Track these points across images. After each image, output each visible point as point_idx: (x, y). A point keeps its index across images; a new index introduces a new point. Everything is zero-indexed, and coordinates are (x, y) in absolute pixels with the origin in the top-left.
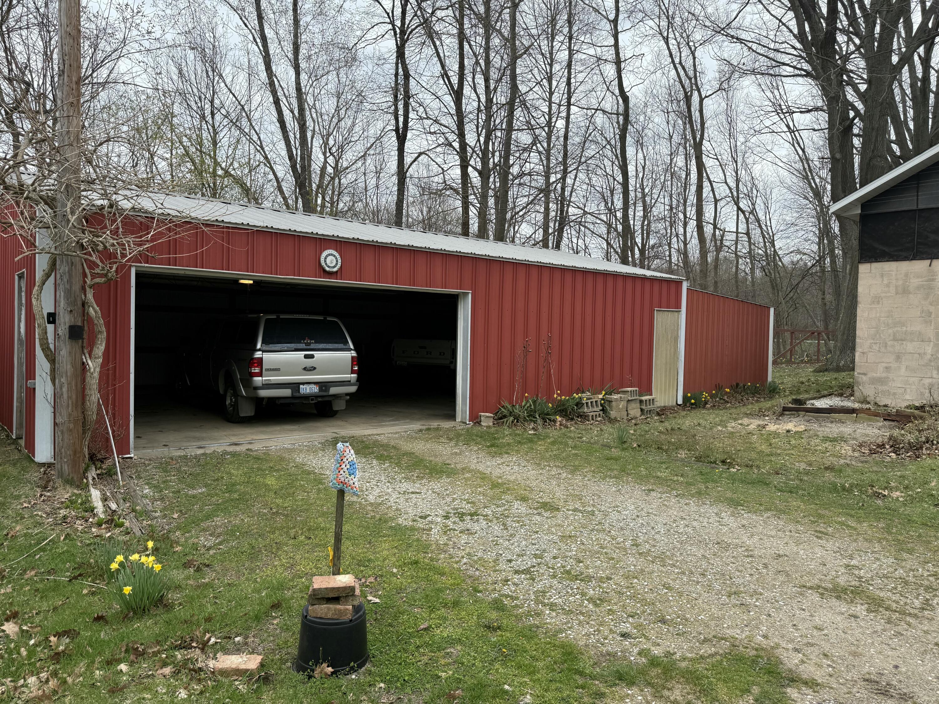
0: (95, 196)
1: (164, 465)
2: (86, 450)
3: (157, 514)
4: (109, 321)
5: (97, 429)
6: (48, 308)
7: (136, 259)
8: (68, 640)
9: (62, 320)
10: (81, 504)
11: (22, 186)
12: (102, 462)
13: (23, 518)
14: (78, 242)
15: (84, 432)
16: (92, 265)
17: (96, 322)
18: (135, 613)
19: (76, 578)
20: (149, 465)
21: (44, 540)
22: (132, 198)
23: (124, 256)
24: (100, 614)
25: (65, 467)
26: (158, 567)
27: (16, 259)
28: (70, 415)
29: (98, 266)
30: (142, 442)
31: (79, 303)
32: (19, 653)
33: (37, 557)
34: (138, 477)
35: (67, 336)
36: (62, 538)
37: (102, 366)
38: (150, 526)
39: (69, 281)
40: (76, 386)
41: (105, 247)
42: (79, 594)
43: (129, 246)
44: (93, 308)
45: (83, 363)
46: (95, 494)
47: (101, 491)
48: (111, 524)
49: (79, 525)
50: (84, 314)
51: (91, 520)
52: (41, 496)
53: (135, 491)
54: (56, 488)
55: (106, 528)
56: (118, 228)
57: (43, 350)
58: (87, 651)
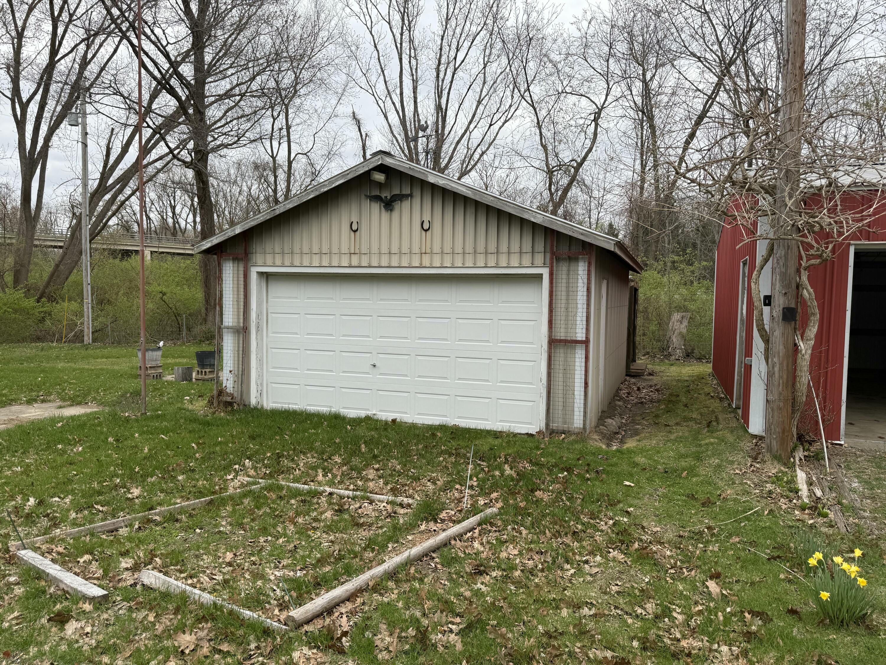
0: (814, 176)
1: (877, 460)
2: (794, 430)
3: (867, 514)
4: (824, 303)
5: (806, 411)
6: (765, 291)
7: (854, 237)
8: (760, 622)
9: (777, 303)
10: (787, 483)
11: (746, 179)
12: (810, 444)
13: (734, 483)
14: (793, 225)
15: (793, 412)
16: (808, 246)
17: (809, 304)
18: (831, 621)
19: (775, 558)
20: (861, 456)
21: (750, 510)
22: (853, 172)
23: (840, 234)
24: (794, 608)
25: (774, 443)
26: (862, 582)
27: (737, 247)
28: (780, 394)
29: (812, 247)
30: (854, 429)
31: (794, 286)
32: (716, 615)
33: (743, 524)
34: (848, 468)
35: (781, 318)
36: (766, 513)
37: (814, 348)
38: (857, 525)
39: (786, 265)
40: (787, 366)
41: (822, 227)
42: (776, 577)
43: (847, 223)
44: (807, 290)
45: (795, 345)
46: (801, 476)
47: (807, 474)
48: (815, 511)
49: (783, 503)
50: (798, 296)
51: (795, 501)
52: (751, 466)
53: (842, 482)
54: (765, 462)
55: (809, 514)
56: (837, 205)
57: (758, 330)
58: (778, 643)
